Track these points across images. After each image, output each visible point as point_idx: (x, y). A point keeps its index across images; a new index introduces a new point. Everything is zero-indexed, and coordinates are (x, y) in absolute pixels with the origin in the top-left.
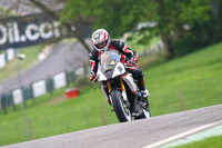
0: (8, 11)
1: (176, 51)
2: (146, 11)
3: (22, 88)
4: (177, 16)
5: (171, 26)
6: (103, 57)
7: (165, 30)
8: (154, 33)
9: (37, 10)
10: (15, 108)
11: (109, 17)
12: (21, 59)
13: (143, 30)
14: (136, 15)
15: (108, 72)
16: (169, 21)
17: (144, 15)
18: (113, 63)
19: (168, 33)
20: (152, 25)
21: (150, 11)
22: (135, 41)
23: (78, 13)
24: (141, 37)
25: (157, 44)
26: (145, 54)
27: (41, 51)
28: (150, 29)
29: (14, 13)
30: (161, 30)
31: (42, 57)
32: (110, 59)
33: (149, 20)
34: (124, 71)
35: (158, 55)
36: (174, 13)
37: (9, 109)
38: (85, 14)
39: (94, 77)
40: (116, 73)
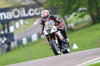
0: (20, 3)
1: (96, 21)
2: (83, 3)
3: (26, 37)
4: (96, 5)
5: (94, 9)
6: (46, 23)
7: (91, 11)
8: (86, 12)
9: (34, 2)
10: (24, 46)
11: (66, 5)
12: (26, 24)
13: (81, 11)
14: (78, 4)
15: (49, 31)
16: (93, 7)
17: (82, 5)
18: (51, 26)
19: (93, 13)
20: (85, 9)
21: (85, 3)
22: (77, 16)
23: (52, 4)
24: (80, 14)
25: (87, 17)
26: (82, 22)
27: (35, 21)
28: (84, 11)
29: (23, 4)
30: (89, 11)
31: (36, 23)
32: (50, 24)
33: (84, 7)
34: (56, 30)
35: (88, 22)
36: (95, 3)
37: (21, 46)
38: (55, 4)
39: (42, 33)
40: (52, 31)
